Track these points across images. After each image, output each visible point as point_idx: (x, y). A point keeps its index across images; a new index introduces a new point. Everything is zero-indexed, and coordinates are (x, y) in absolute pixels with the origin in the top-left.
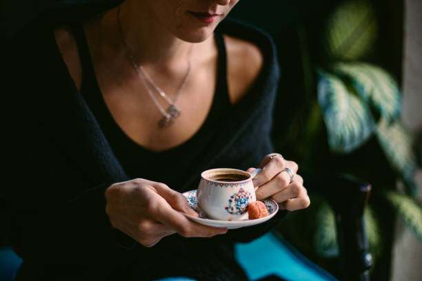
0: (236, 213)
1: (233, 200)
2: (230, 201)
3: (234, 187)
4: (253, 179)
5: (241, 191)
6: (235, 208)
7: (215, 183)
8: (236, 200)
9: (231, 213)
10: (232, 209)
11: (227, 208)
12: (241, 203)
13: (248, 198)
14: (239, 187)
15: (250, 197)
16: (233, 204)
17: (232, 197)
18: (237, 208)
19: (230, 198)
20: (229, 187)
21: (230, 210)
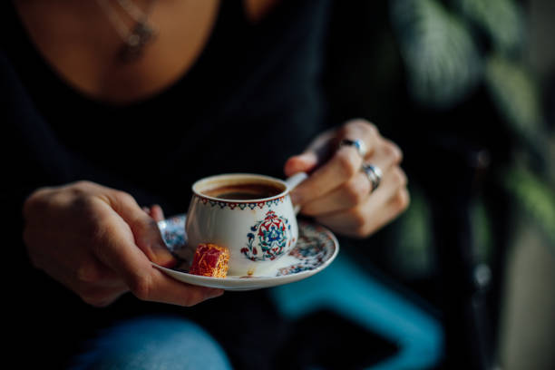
0: (263, 259)
1: (256, 233)
2: (251, 236)
3: (257, 208)
4: (290, 194)
5: (271, 216)
6: (259, 249)
7: (220, 202)
8: (261, 234)
9: (253, 259)
10: (255, 252)
11: (244, 251)
12: (271, 240)
13: (283, 229)
14: (266, 209)
15: (286, 226)
16: (256, 242)
17: (254, 229)
18: (264, 250)
19: (250, 231)
20: (247, 209)
21: (250, 254)
